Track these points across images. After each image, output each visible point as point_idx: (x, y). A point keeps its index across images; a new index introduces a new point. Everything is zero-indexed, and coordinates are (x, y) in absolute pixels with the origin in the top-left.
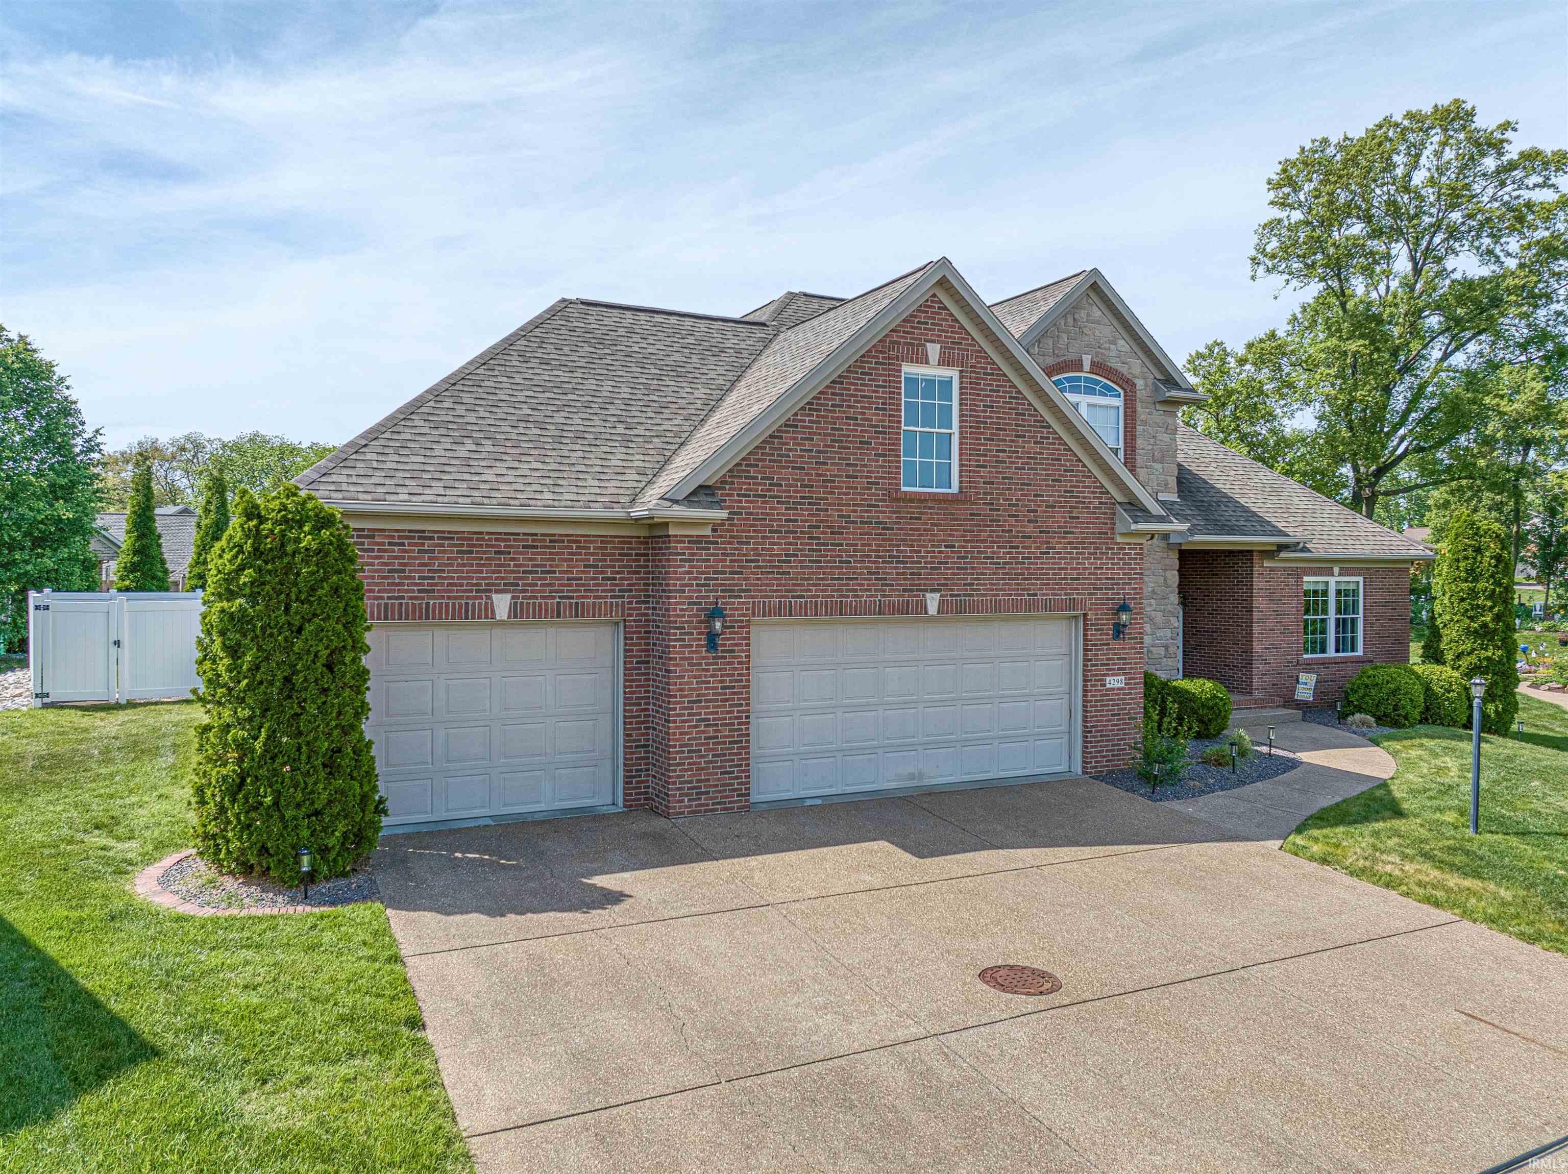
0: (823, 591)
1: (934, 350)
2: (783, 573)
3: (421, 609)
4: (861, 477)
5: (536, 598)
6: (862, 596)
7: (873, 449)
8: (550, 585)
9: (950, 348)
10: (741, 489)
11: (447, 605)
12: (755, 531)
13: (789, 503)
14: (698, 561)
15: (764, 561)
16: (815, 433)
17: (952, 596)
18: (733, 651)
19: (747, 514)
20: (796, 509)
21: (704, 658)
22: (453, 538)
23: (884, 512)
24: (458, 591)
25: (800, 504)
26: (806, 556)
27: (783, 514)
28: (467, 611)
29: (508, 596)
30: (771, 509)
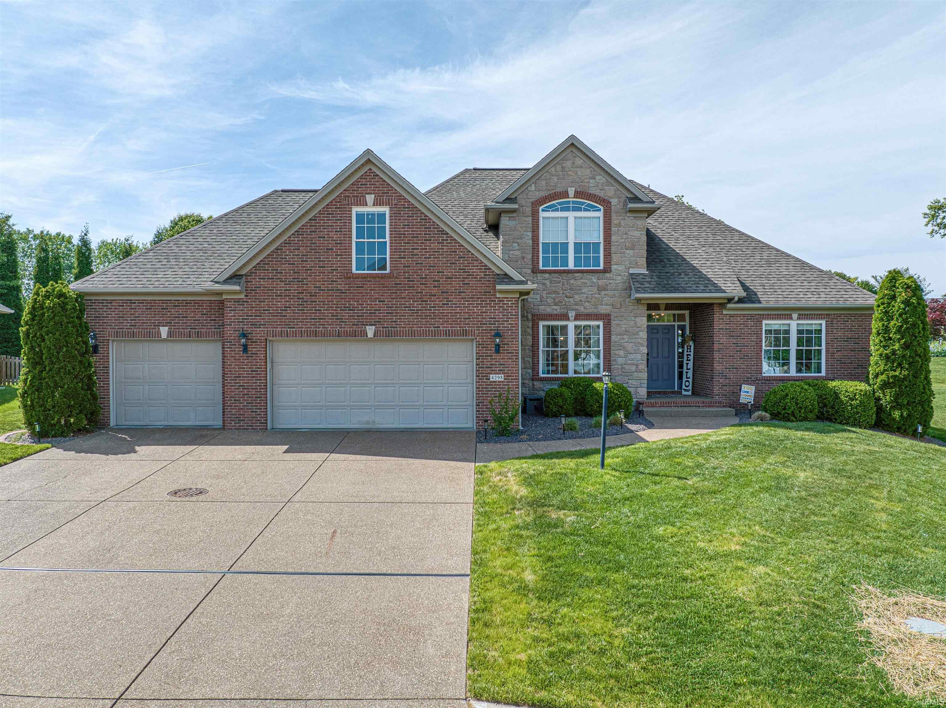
0: (305, 325)
1: (370, 198)
2: (284, 316)
3: (131, 333)
4: (327, 267)
5: (180, 329)
6: (328, 328)
7: (334, 252)
8: (186, 323)
9: (381, 196)
10: (261, 276)
11: (141, 332)
12: (267, 296)
13: (286, 281)
14: (238, 310)
15: (273, 310)
16: (300, 246)
17: (383, 327)
18: (257, 354)
19: (263, 287)
20: (291, 284)
21: (241, 357)
22: (143, 303)
23: (341, 284)
24: (146, 326)
25: (292, 281)
26: (296, 307)
27: (283, 287)
28: (150, 334)
29: (167, 328)
30: (276, 284)
